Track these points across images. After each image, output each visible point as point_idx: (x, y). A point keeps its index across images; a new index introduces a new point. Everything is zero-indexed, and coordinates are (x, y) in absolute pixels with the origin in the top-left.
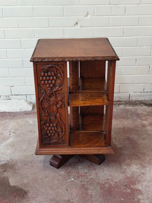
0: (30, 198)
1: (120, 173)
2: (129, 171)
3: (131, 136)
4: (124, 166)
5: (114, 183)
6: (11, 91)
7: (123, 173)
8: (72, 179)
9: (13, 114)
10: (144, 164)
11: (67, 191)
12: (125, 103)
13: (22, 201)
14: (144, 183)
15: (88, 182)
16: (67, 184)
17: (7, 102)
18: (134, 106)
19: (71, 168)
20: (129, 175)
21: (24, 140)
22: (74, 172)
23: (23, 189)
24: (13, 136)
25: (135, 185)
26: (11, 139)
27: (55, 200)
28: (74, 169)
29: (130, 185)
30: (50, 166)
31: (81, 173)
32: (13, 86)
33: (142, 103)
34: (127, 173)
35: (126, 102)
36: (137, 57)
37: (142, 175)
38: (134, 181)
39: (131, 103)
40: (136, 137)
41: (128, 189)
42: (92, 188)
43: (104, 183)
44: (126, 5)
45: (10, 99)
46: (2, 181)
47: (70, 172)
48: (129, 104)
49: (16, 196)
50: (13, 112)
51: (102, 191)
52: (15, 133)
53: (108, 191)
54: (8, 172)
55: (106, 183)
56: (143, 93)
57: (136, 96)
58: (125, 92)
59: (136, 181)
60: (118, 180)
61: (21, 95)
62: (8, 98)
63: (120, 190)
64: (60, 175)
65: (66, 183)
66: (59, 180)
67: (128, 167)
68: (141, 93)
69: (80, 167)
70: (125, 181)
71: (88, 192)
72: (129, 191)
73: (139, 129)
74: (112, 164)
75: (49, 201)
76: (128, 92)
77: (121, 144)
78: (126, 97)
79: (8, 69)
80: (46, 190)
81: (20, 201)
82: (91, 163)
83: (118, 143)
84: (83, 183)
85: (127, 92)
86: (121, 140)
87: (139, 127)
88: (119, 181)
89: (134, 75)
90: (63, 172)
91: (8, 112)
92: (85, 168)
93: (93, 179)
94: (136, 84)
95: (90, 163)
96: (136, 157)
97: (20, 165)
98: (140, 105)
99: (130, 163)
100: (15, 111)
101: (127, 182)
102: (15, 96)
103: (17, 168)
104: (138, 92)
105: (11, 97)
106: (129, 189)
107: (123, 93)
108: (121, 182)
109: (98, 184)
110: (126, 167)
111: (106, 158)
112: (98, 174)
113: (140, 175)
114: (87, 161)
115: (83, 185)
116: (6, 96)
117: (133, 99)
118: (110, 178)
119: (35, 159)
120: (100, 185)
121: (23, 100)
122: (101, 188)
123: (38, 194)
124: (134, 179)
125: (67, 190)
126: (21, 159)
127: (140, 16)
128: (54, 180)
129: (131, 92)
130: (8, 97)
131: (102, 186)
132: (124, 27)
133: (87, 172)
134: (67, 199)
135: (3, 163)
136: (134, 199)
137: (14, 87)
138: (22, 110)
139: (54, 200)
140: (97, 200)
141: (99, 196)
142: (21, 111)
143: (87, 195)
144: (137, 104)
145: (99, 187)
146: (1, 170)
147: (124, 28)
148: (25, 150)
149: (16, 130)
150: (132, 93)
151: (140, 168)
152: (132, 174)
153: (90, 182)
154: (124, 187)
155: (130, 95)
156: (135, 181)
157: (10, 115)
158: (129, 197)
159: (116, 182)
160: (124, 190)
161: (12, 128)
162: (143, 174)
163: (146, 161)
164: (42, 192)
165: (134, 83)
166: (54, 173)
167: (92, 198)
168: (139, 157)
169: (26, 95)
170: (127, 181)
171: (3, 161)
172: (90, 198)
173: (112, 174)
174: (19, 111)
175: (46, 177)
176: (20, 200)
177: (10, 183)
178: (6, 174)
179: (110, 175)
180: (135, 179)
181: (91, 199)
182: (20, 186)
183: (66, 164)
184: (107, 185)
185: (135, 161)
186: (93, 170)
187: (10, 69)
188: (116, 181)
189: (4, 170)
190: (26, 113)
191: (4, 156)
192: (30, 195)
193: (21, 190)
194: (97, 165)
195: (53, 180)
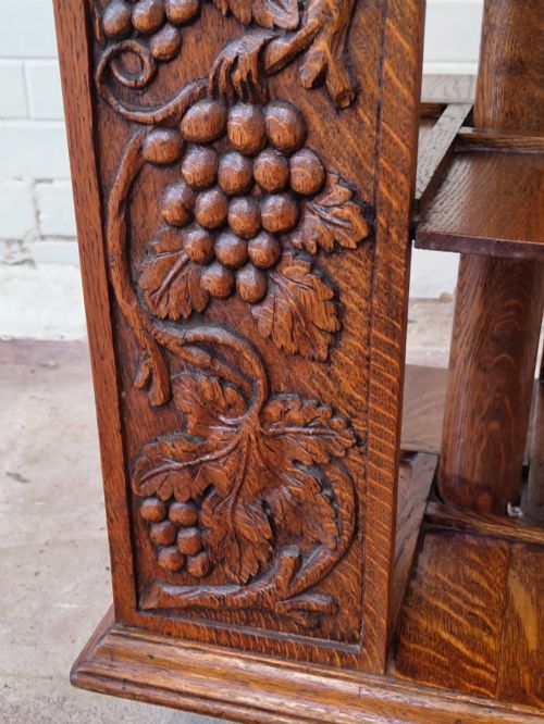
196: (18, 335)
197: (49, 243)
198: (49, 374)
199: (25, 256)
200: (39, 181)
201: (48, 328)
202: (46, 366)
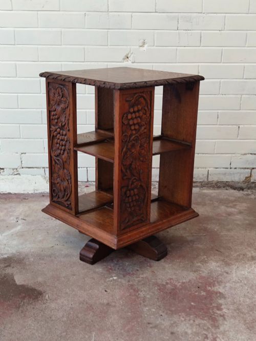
0: (47, 300)
1: (191, 272)
2: (204, 270)
3: (209, 227)
4: (197, 262)
5: (180, 284)
6: (22, 162)
7: (195, 272)
8: (115, 278)
9: (22, 197)
10: (228, 261)
11: (106, 293)
12: (201, 184)
13: (34, 303)
14: (228, 285)
15: (139, 281)
16: (106, 284)
17: (13, 179)
18: (215, 189)
19: (112, 265)
20: (204, 275)
21: (39, 229)
22: (118, 269)
23: (37, 288)
24: (23, 223)
25: (214, 286)
26: (19, 228)
27: (87, 303)
28: (118, 266)
29: (206, 287)
30: (80, 261)
31: (129, 270)
32: (25, 153)
33: (228, 186)
34: (201, 272)
35: (203, 183)
36: (219, 111)
37: (225, 274)
38: (212, 281)
39: (209, 185)
40: (217, 228)
41: (202, 292)
42: (145, 289)
43: (164, 283)
44: (202, 31)
45: (19, 174)
46: (2, 279)
47: (111, 269)
48: (208, 187)
49: (25, 297)
50: (23, 194)
51: (162, 293)
52: (25, 220)
53: (170, 293)
54: (13, 267)
55: (167, 283)
56: (229, 169)
57: (219, 174)
58: (201, 168)
59: (216, 282)
60: (187, 280)
61: (36, 168)
62: (16, 172)
63: (190, 293)
64: (95, 272)
65: (105, 282)
66: (94, 279)
67: (203, 265)
68: (227, 169)
69: (127, 263)
70: (199, 282)
71: (139, 294)
72: (203, 293)
73: (223, 218)
74: (178, 261)
75: (77, 305)
76: (206, 168)
77: (193, 236)
78: (203, 175)
79: (18, 125)
80: (73, 291)
81: (31, 304)
82: (144, 258)
83: (188, 234)
84: (131, 283)
85: (203, 168)
86: (192, 232)
87: (223, 216)
88: (189, 282)
89: (214, 141)
90: (100, 269)
91: (15, 194)
92: (135, 264)
93: (148, 279)
94: (218, 155)
95: (142, 259)
96: (217, 252)
97: (32, 259)
98: (225, 188)
99: (206, 259)
100: (26, 192)
101: (201, 283)
102: (27, 169)
103: (27, 263)
104: (221, 168)
105: (20, 171)
106: (204, 291)
107: (198, 168)
108: (191, 283)
109: (156, 284)
110: (199, 264)
111: (168, 252)
112: (156, 272)
113: (221, 275)
114: (139, 256)
115: (132, 285)
116: (13, 169)
117: (214, 178)
118: (174, 277)
119: (56, 252)
120: (158, 286)
121: (40, 176)
122: (159, 290)
123: (60, 295)
124: (212, 280)
125: (106, 291)
126: (33, 252)
127: (223, 48)
128: (86, 279)
129: (210, 168)
130: (15, 170)
131: (162, 288)
132: (200, 64)
133: (138, 269)
134: (105, 302)
135: (6, 256)
136: (211, 304)
137: (27, 154)
138: (37, 190)
139: (85, 303)
140: (154, 304)
141: (156, 300)
142: (36, 192)
143: (138, 298)
144: (219, 187)
145: (156, 288)
146: (2, 265)
147: (199, 66)
148: (40, 241)
149: (27, 216)
150: (212, 169)
151: (222, 266)
152: (208, 273)
153: (143, 282)
154: (197, 289)
155: (208, 172)
156: (214, 281)
157: (17, 198)
158: (203, 301)
159: (183, 283)
160: (196, 292)
161: (21, 214)
162: (227, 273)
163: (231, 257)
164: (67, 293)
165: (215, 152)
166: (86, 270)
167: (146, 301)
168: (220, 252)
169: (44, 168)
170: (200, 281)
171: (6, 254)
172: (142, 302)
173: (177, 272)
174: (32, 192)
175: (74, 275)
176: (31, 302)
177: (15, 281)
178: (9, 271)
179: (175, 273)
180: (214, 279)
181: (144, 302)
182: (32, 285)
183: (105, 259)
184: (169, 286)
185: (215, 257)
186: (148, 267)
187: (21, 125)
188: (184, 281)
189: (6, 265)
190: (43, 196)
191: (6, 248)
192: (47, 296)
193: (33, 290)
194: (154, 261)
195: (84, 278)
196: (16, 192)
197: (24, 169)
198: (25, 200)
199: (18, 173)
200: (22, 154)
201: (24, 190)
202: (25, 199)
